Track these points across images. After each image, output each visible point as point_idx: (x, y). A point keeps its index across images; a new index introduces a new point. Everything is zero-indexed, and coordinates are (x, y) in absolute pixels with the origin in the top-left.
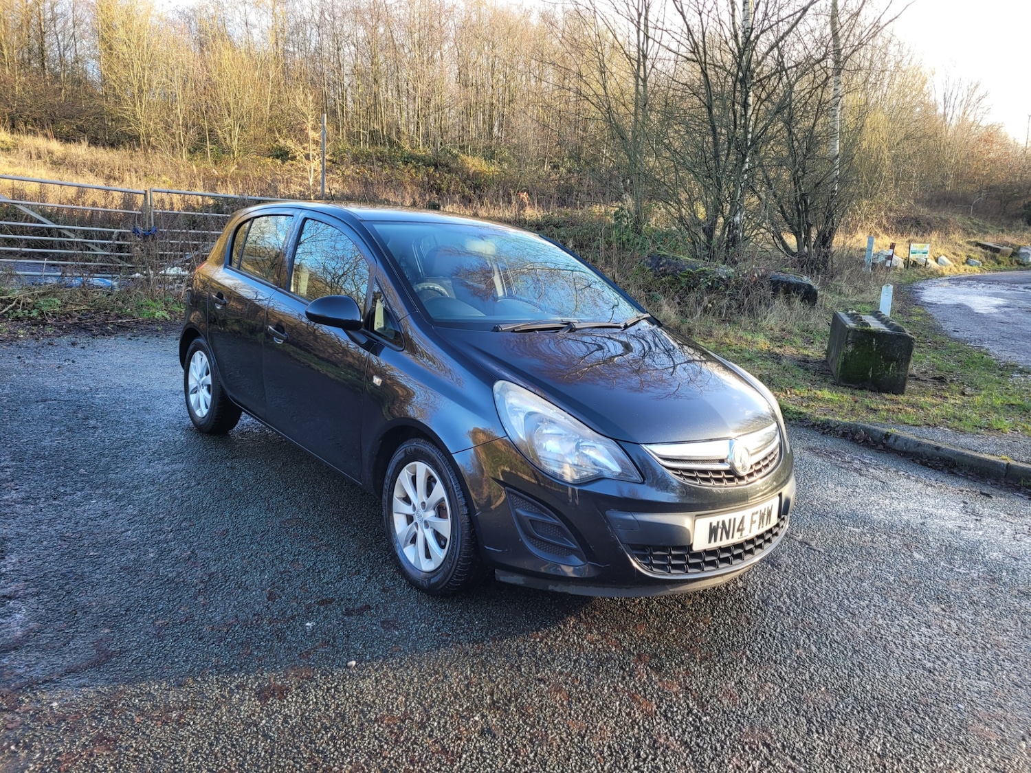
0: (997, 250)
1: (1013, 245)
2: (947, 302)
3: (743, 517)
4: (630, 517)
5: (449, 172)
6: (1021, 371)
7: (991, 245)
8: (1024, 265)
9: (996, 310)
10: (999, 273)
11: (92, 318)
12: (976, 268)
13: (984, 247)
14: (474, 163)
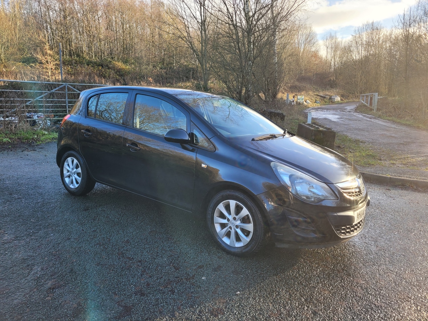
0: (325, 97)
1: (329, 95)
4: (336, 214)
5: (109, 68)
7: (322, 95)
8: (333, 102)
10: (326, 106)
12: (319, 104)
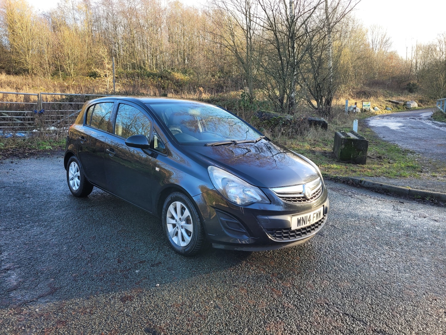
0: (398, 103)
1: (404, 101)
2: (379, 126)
3: (310, 215)
4: (267, 218)
5: (168, 79)
6: (411, 152)
7: (395, 101)
8: (409, 109)
9: (399, 128)
10: (399, 113)
11: (18, 151)
12: (389, 111)
13: (393, 102)
14: (178, 76)
